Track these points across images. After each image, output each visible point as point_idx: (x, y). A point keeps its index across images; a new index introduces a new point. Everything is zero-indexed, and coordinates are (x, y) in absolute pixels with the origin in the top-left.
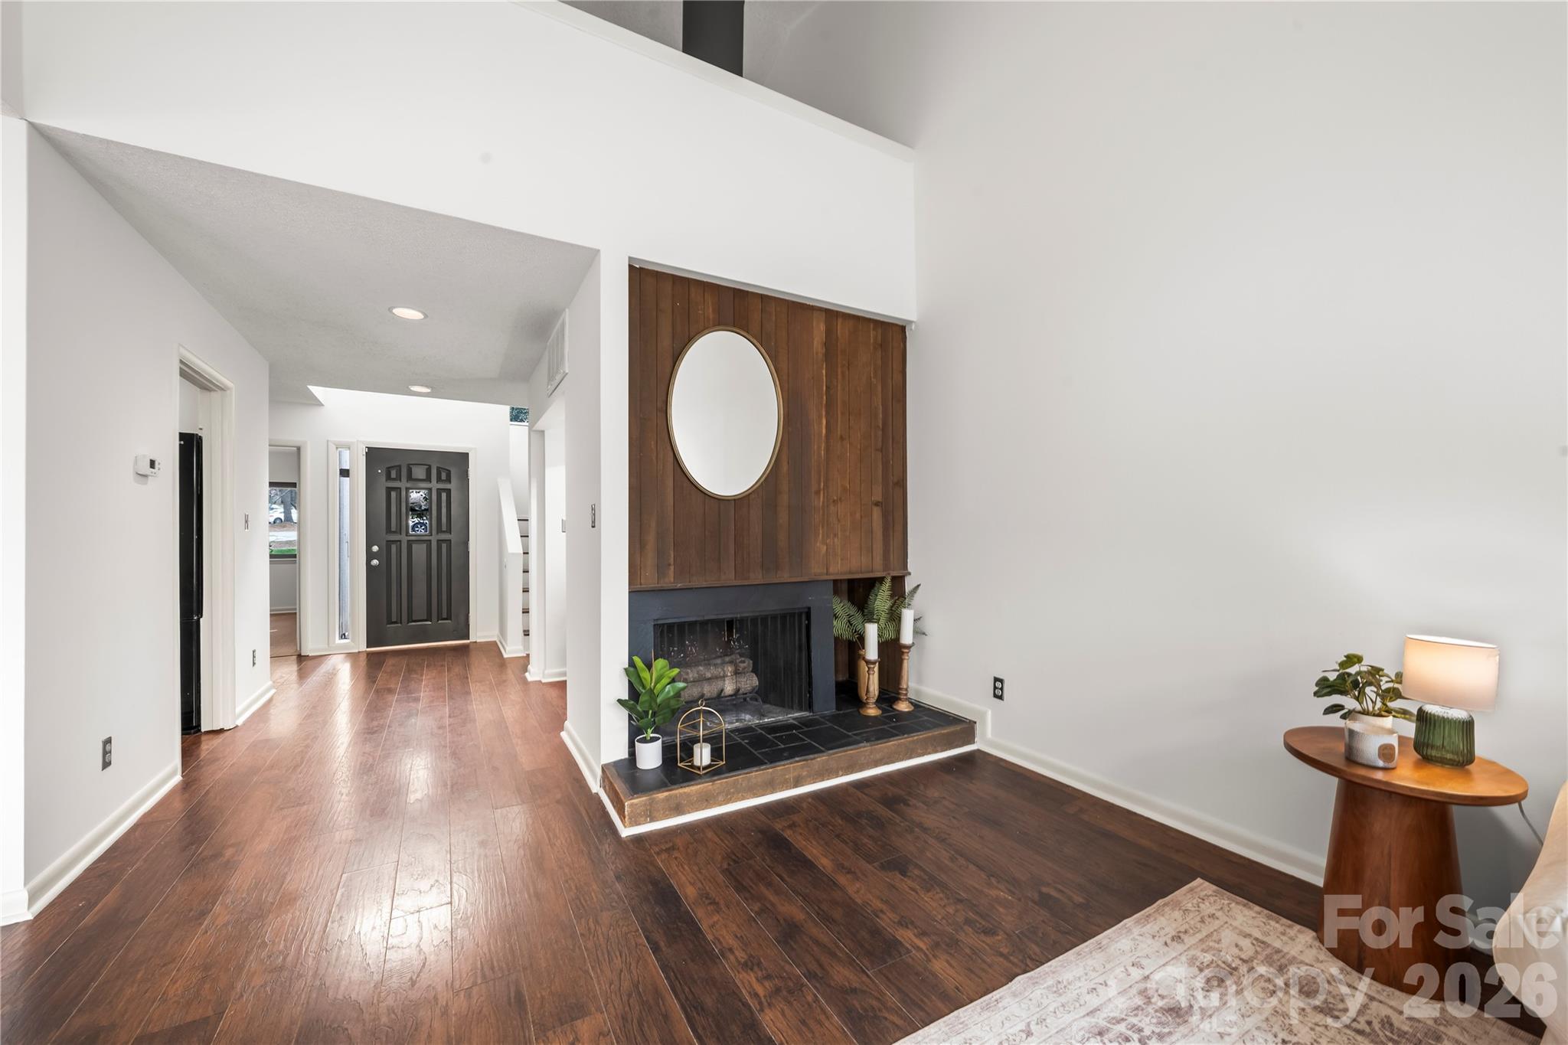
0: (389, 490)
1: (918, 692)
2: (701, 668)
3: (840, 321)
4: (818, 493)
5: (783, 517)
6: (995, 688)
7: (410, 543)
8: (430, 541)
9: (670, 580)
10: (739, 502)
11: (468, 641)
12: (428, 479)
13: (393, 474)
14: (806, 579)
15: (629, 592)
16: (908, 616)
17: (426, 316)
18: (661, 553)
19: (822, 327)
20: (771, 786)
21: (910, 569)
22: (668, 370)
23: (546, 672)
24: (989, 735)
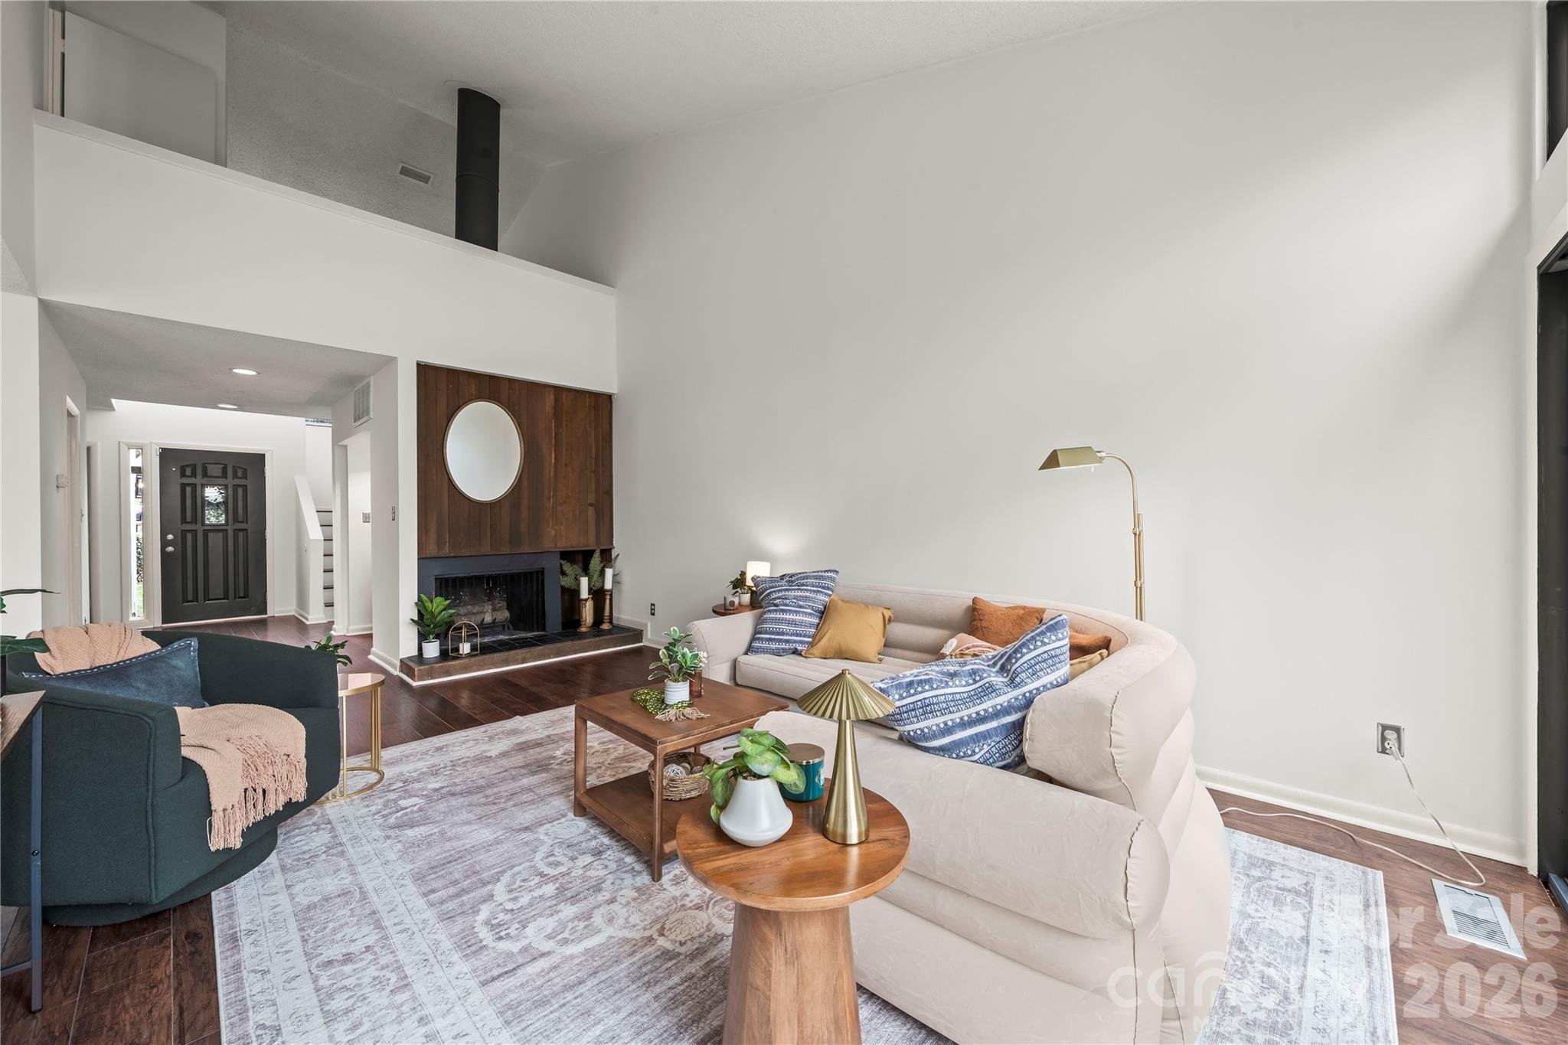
0: (183, 486)
1: (618, 618)
2: (469, 607)
3: (565, 393)
4: (549, 498)
5: (524, 513)
6: (652, 609)
7: (206, 533)
8: (226, 530)
9: (446, 551)
10: (493, 505)
11: (266, 616)
12: (224, 475)
13: (188, 472)
14: (540, 551)
15: (418, 559)
16: (609, 572)
17: (259, 373)
18: (440, 536)
19: (552, 397)
20: (507, 663)
21: (614, 545)
22: (445, 425)
23: (351, 628)
24: (649, 636)
